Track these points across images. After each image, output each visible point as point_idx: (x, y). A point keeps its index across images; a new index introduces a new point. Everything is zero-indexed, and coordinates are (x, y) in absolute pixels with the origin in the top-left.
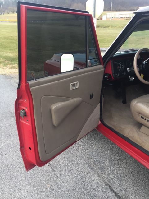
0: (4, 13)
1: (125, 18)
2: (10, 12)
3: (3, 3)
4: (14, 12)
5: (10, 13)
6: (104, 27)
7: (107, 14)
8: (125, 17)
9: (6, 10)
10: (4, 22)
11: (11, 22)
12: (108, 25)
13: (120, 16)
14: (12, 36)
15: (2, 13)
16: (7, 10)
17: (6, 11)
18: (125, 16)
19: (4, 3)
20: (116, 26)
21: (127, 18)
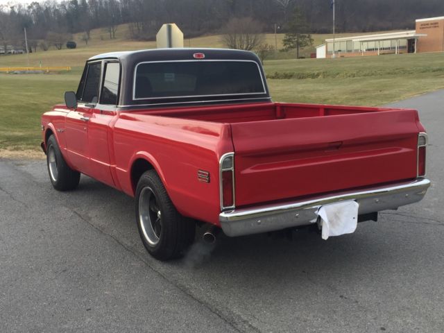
0: (33, 49)
1: (378, 52)
2: (49, 46)
3: (31, 22)
4: (61, 45)
5: (52, 47)
6: (300, 78)
7: (327, 43)
8: (377, 49)
9: (40, 42)
10: (29, 73)
11: (50, 73)
12: (316, 72)
13: (364, 47)
14: (36, 104)
15: (25, 50)
16: (42, 41)
17: (38, 44)
18: (379, 45)
19: (34, 22)
20: (338, 74)
21: (386, 51)
